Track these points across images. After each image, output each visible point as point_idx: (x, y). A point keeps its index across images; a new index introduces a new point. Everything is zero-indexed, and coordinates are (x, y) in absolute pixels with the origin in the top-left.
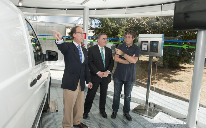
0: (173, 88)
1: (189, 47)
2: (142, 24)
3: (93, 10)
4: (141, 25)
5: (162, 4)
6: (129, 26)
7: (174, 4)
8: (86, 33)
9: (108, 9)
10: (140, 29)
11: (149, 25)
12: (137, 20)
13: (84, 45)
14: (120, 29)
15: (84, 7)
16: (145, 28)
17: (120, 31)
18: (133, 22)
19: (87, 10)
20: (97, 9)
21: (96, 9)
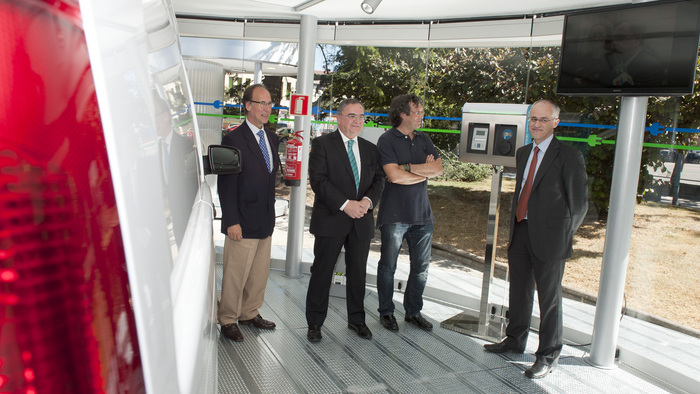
0: (576, 275)
1: (605, 142)
2: (487, 67)
3: (329, 26)
4: (483, 70)
5: (535, 17)
6: (444, 71)
7: (563, 17)
8: (306, 98)
9: (375, 23)
10: (480, 84)
11: (509, 71)
12: (469, 52)
13: (301, 134)
14: (413, 80)
15: (302, 16)
16: (495, 80)
17: (412, 87)
18: (458, 58)
19: (310, 26)
20: (341, 23)
21: (339, 24)
